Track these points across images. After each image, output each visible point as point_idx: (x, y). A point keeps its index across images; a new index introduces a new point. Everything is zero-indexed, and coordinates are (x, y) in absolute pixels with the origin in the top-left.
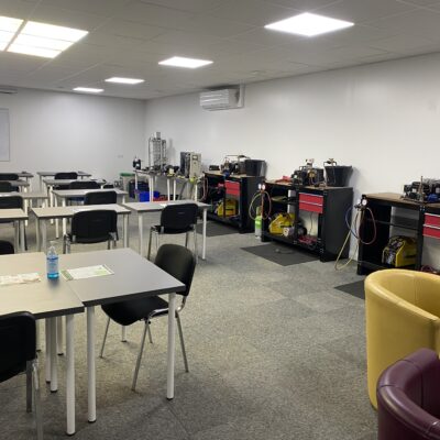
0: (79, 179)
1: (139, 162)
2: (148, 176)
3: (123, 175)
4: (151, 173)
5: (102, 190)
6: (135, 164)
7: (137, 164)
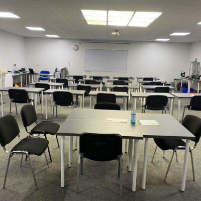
0: (154, 81)
1: (184, 73)
2: (188, 81)
3: (175, 79)
4: (190, 79)
5: (163, 86)
6: (182, 74)
7: (183, 75)
